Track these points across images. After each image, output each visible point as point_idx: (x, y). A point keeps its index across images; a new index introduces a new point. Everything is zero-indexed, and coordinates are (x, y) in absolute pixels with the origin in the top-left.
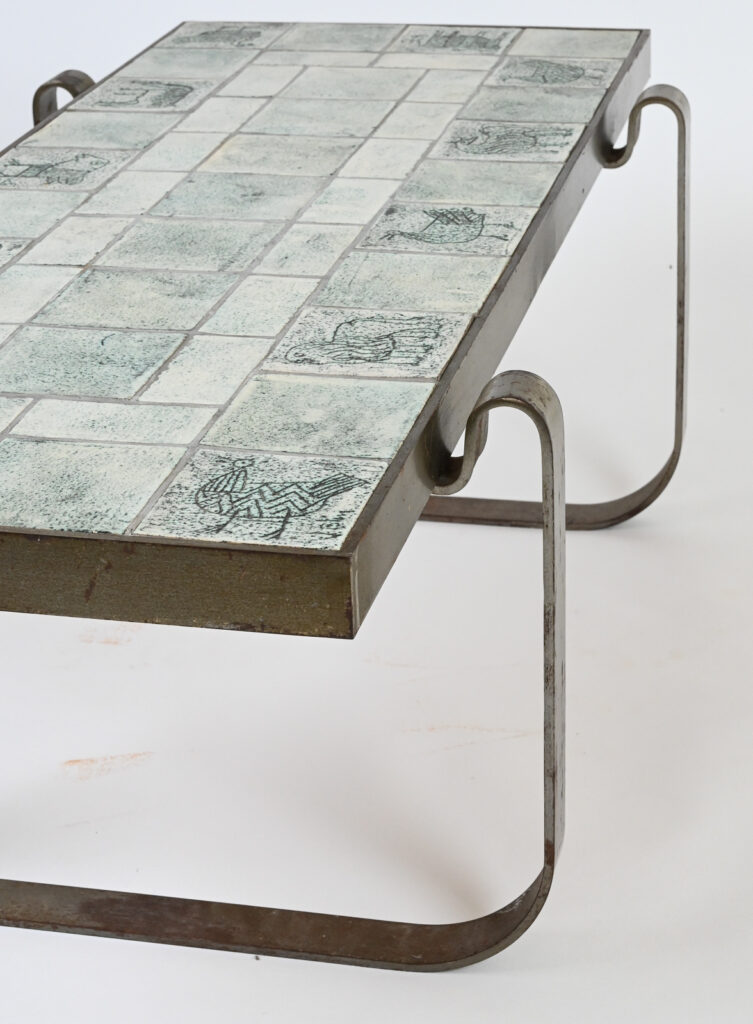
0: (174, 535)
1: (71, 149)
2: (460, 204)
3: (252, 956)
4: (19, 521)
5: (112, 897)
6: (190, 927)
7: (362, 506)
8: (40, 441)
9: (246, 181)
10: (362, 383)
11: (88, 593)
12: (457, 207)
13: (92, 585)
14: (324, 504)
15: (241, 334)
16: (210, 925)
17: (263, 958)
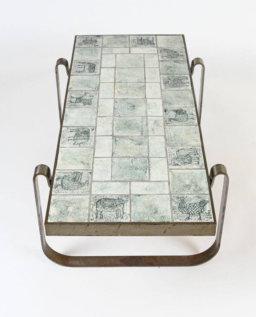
0: (181, 221)
1: (82, 91)
2: (178, 107)
3: (158, 267)
4: (150, 221)
5: (125, 257)
6: (144, 263)
7: (211, 208)
8: (139, 195)
9: (128, 101)
10: (192, 171)
11: (164, 232)
12: (178, 108)
13: (165, 231)
14: (204, 209)
15: (159, 157)
16: (148, 262)
17: (160, 267)
